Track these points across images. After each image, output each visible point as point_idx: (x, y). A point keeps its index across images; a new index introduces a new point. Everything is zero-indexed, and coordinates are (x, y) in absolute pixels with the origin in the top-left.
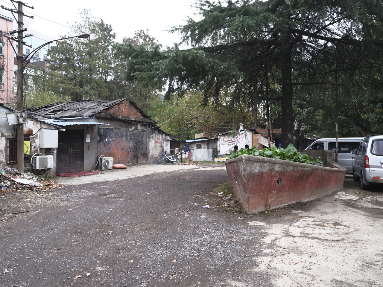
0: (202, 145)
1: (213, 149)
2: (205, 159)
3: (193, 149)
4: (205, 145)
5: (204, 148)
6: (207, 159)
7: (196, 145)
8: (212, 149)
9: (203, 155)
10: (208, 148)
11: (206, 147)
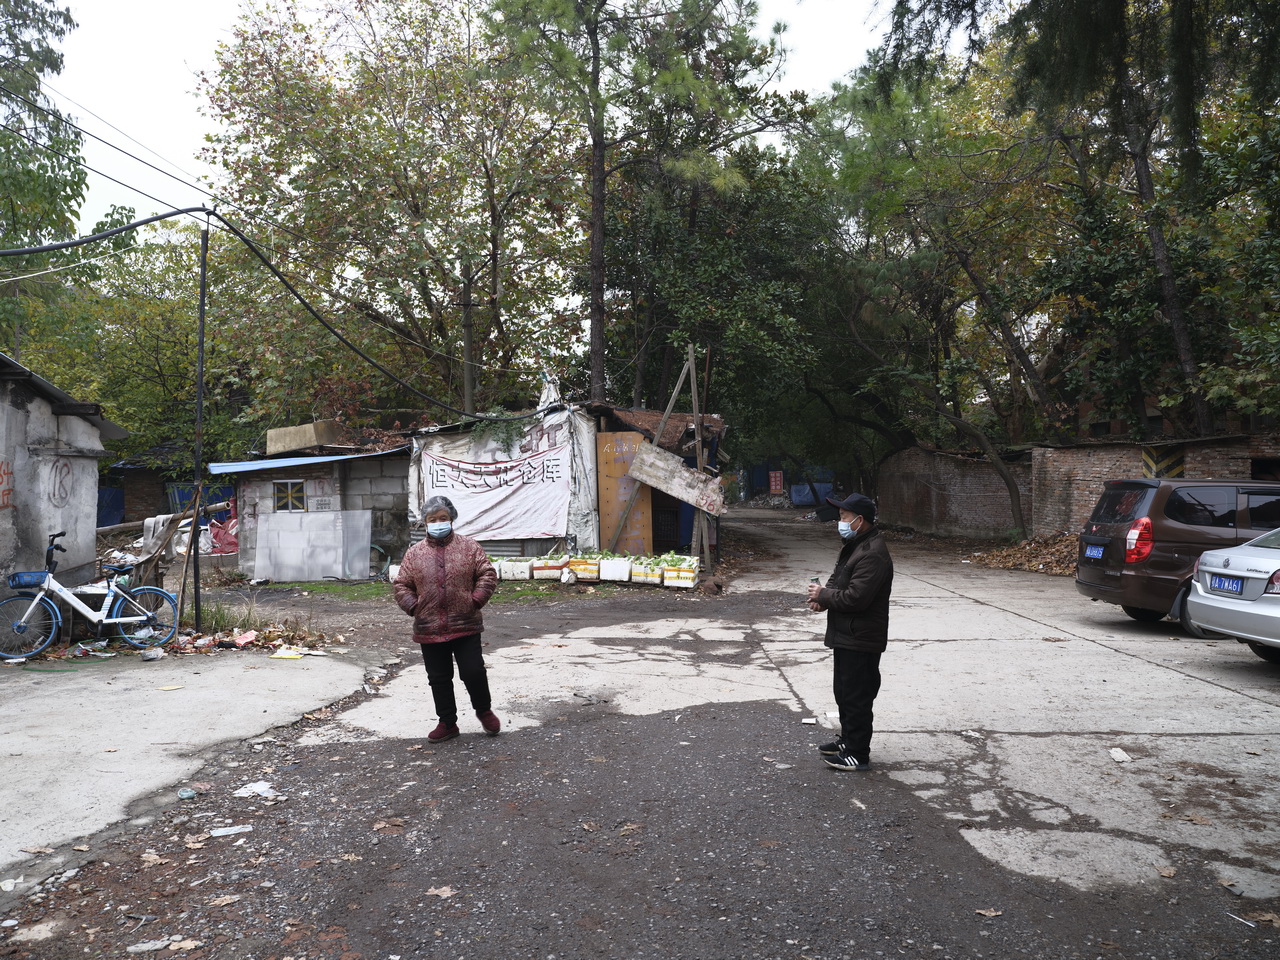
0: (310, 489)
1: (374, 509)
2: (325, 568)
3: (254, 515)
4: (327, 489)
5: (322, 507)
6: (338, 571)
7: (270, 489)
8: (368, 515)
9: (314, 548)
10: (345, 506)
11: (336, 500)
